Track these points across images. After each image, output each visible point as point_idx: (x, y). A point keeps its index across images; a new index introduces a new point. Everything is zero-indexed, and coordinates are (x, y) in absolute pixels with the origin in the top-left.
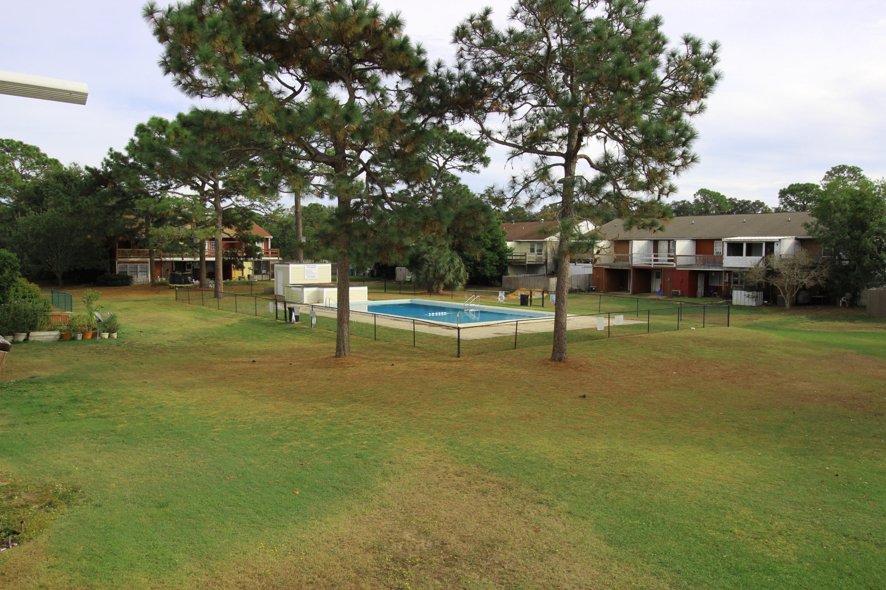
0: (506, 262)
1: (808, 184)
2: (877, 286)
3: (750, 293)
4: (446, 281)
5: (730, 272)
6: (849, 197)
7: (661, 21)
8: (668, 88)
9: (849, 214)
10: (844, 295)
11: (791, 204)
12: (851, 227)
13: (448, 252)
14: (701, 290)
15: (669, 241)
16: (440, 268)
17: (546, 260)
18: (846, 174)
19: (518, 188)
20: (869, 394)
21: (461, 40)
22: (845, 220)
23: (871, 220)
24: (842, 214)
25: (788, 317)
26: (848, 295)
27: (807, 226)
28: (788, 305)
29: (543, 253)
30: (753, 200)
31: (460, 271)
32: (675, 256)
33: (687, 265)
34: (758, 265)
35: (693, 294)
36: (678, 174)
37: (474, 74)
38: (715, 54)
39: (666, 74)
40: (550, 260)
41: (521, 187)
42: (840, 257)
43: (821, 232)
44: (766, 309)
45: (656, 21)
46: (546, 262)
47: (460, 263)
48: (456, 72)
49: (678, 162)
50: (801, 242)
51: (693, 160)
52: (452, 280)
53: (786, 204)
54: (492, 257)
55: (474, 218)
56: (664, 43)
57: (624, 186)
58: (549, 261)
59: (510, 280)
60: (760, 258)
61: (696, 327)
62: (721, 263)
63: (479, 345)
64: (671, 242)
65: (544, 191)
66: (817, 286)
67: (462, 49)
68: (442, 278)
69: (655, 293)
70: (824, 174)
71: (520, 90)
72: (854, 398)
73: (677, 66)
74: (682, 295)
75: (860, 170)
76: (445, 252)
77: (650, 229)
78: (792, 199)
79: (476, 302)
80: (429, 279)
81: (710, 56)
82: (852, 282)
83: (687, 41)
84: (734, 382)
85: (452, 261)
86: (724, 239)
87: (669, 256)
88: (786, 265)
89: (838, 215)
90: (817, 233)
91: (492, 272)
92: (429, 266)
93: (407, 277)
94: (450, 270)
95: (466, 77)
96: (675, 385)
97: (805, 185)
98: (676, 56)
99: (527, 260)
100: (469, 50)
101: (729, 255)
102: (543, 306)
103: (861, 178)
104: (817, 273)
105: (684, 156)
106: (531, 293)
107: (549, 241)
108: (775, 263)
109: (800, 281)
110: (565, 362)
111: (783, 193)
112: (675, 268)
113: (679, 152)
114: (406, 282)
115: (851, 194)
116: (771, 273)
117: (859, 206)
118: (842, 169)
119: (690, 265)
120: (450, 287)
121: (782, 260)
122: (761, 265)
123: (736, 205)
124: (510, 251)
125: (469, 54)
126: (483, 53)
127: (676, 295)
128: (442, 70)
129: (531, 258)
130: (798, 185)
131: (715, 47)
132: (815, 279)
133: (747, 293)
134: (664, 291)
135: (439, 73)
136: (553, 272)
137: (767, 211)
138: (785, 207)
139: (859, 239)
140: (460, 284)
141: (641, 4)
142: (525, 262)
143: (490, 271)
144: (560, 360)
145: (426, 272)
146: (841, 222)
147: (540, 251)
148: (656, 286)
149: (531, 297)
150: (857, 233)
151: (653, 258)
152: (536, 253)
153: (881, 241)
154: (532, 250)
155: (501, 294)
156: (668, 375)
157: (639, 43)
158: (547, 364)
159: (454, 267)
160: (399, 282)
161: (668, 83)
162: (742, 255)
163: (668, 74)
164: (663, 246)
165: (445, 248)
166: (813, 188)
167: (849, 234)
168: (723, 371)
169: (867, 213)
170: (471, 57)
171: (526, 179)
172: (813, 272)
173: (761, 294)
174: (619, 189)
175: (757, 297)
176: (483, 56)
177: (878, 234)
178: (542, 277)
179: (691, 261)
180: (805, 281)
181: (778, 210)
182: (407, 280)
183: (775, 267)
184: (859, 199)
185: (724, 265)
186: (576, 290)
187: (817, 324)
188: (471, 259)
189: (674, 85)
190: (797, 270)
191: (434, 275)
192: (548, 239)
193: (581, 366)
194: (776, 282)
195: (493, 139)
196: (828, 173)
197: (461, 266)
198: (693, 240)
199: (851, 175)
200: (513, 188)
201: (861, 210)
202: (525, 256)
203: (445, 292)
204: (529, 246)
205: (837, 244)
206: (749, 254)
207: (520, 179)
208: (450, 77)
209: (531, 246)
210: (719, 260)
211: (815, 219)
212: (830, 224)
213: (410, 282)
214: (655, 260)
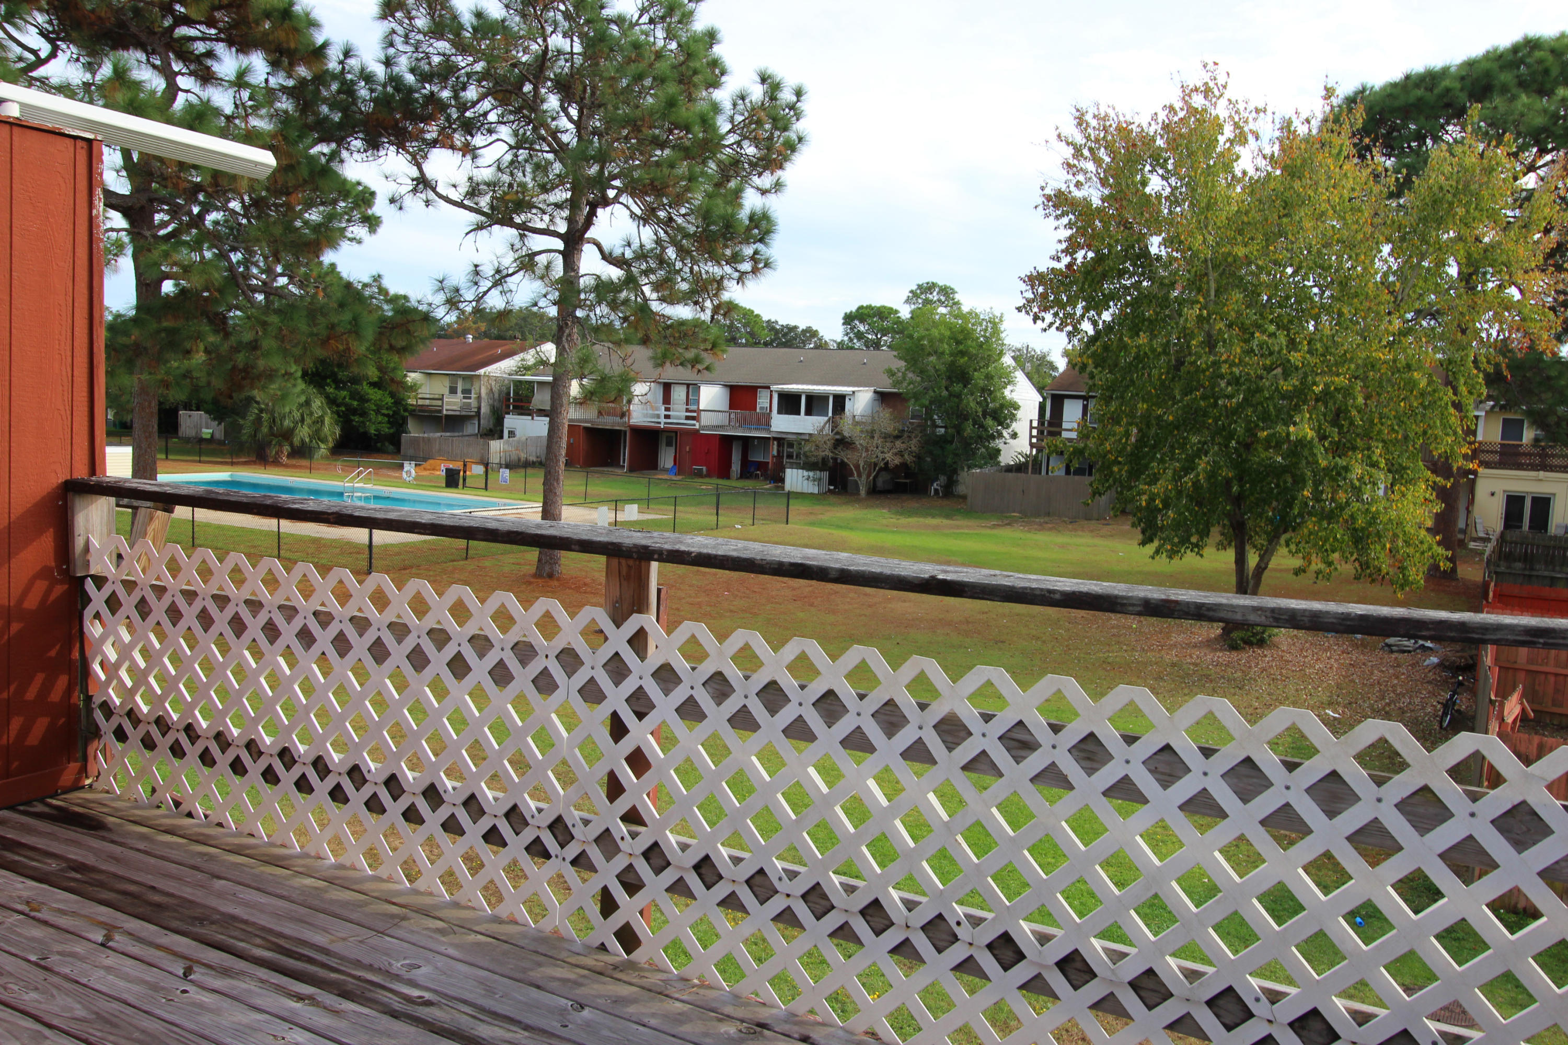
0: (406, 410)
1: (884, 307)
2: (981, 467)
3: (811, 474)
4: (296, 441)
5: (781, 440)
6: (948, 333)
7: (719, 36)
8: (728, 146)
9: (948, 358)
10: (937, 479)
11: (860, 336)
12: (949, 378)
13: (301, 385)
14: (736, 467)
15: (688, 385)
16: (283, 417)
17: (479, 408)
18: (934, 296)
19: (485, 284)
20: (985, 616)
21: (394, 17)
22: (943, 368)
23: (975, 370)
24: (939, 358)
25: (865, 511)
26: (943, 479)
27: (891, 373)
28: (863, 492)
29: (473, 396)
30: (802, 326)
31: (323, 422)
32: (699, 411)
33: (718, 426)
34: (822, 430)
35: (724, 472)
36: (743, 283)
37: (410, 78)
38: (799, 104)
39: (729, 126)
40: (485, 409)
41: (490, 284)
42: (933, 421)
43: (909, 384)
44: (833, 499)
45: (711, 37)
46: (478, 413)
47: (321, 408)
48: (380, 71)
49: (746, 266)
50: (883, 397)
51: (767, 265)
52: (307, 440)
53: (852, 335)
54: (380, 400)
55: (409, 332)
56: (723, 73)
57: (654, 296)
58: (483, 410)
59: (415, 441)
60: (826, 419)
61: (741, 523)
62: (768, 425)
63: (399, 554)
64: (692, 389)
65: (545, 296)
66: (904, 465)
67: (394, 32)
68: (287, 435)
69: (665, 470)
70: (906, 294)
71: (485, 114)
72: (968, 622)
73: (746, 114)
74: (709, 475)
75: (954, 292)
76: (294, 386)
77: (693, 367)
78: (862, 328)
79: (367, 480)
80: (260, 436)
81: (792, 107)
82: (949, 461)
83: (764, 79)
84: (812, 605)
85: (308, 403)
86: (774, 388)
87: (687, 410)
88: (862, 432)
89: (933, 359)
90: (905, 384)
91: (379, 426)
92: (261, 411)
93: (204, 430)
94: (302, 420)
95: (395, 80)
96: (731, 611)
97: (879, 308)
98: (747, 101)
99: (445, 407)
100: (406, 36)
101: (779, 412)
102: (486, 488)
103: (955, 304)
104: (903, 446)
105: (754, 258)
106: (465, 465)
107: (485, 375)
108: (847, 428)
109: (881, 456)
110: (558, 579)
111: (849, 319)
112: (697, 431)
113: (748, 251)
114: (201, 440)
115: (950, 329)
116: (841, 442)
117: (961, 347)
118: (931, 287)
119: (721, 427)
120: (302, 452)
121: (856, 423)
122: (827, 430)
123: (777, 332)
124: (413, 388)
125: (407, 43)
126: (431, 45)
127: (699, 474)
128: (352, 62)
129: (453, 404)
130: (869, 307)
131: (799, 93)
132: (900, 453)
133: (806, 473)
134: (680, 467)
135: (347, 67)
136: (491, 430)
137: (822, 346)
138: (851, 340)
139: (959, 396)
140: (322, 446)
141: (692, 5)
142: (440, 411)
143: (376, 425)
144: (551, 576)
145: (253, 422)
146: (937, 371)
147: (467, 392)
148: (667, 458)
149: (465, 472)
150: (957, 387)
151: (663, 412)
152: (460, 395)
153: (985, 399)
154: (453, 391)
155: (409, 467)
156: (718, 596)
157: (695, 72)
158: (530, 583)
159: (311, 414)
160: (188, 440)
161: (731, 139)
162: (798, 413)
163: (734, 126)
164: (679, 394)
165: (296, 379)
166: (890, 314)
167: (947, 389)
168: (794, 589)
169: (970, 358)
170: (409, 49)
171: (498, 271)
172: (898, 443)
173: (825, 475)
174: (646, 300)
175: (820, 479)
176: (431, 50)
177: (983, 390)
178: (471, 439)
179: (721, 419)
180: (888, 456)
181: (841, 346)
182: (204, 436)
183: (846, 434)
184: (961, 337)
185: (773, 429)
186: (534, 463)
187: (904, 521)
188: (340, 400)
189: (739, 143)
190: (877, 440)
191: (271, 428)
192: (482, 372)
193: (585, 584)
194: (847, 457)
195: (441, 196)
196: (912, 292)
197: (325, 413)
198: (726, 386)
199: (943, 298)
200: (476, 283)
201: (962, 353)
202: (442, 399)
203: (294, 462)
204: (447, 383)
205: (931, 403)
206: (809, 412)
207: (488, 270)
208: (368, 78)
209: (451, 382)
210: (765, 421)
211: (902, 364)
212: (922, 372)
213: (211, 440)
214: (667, 417)
